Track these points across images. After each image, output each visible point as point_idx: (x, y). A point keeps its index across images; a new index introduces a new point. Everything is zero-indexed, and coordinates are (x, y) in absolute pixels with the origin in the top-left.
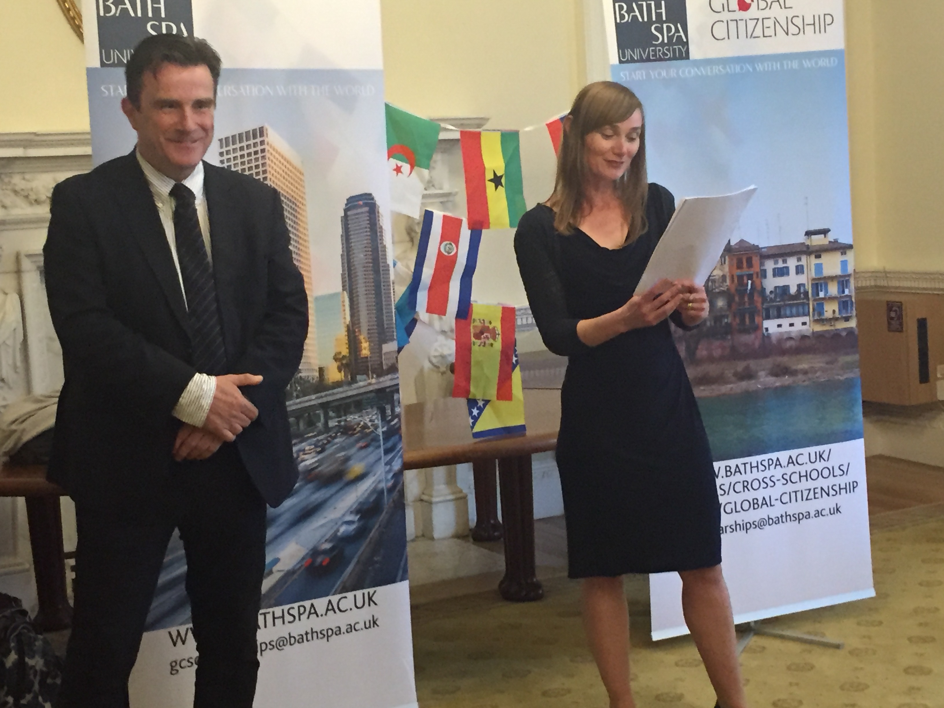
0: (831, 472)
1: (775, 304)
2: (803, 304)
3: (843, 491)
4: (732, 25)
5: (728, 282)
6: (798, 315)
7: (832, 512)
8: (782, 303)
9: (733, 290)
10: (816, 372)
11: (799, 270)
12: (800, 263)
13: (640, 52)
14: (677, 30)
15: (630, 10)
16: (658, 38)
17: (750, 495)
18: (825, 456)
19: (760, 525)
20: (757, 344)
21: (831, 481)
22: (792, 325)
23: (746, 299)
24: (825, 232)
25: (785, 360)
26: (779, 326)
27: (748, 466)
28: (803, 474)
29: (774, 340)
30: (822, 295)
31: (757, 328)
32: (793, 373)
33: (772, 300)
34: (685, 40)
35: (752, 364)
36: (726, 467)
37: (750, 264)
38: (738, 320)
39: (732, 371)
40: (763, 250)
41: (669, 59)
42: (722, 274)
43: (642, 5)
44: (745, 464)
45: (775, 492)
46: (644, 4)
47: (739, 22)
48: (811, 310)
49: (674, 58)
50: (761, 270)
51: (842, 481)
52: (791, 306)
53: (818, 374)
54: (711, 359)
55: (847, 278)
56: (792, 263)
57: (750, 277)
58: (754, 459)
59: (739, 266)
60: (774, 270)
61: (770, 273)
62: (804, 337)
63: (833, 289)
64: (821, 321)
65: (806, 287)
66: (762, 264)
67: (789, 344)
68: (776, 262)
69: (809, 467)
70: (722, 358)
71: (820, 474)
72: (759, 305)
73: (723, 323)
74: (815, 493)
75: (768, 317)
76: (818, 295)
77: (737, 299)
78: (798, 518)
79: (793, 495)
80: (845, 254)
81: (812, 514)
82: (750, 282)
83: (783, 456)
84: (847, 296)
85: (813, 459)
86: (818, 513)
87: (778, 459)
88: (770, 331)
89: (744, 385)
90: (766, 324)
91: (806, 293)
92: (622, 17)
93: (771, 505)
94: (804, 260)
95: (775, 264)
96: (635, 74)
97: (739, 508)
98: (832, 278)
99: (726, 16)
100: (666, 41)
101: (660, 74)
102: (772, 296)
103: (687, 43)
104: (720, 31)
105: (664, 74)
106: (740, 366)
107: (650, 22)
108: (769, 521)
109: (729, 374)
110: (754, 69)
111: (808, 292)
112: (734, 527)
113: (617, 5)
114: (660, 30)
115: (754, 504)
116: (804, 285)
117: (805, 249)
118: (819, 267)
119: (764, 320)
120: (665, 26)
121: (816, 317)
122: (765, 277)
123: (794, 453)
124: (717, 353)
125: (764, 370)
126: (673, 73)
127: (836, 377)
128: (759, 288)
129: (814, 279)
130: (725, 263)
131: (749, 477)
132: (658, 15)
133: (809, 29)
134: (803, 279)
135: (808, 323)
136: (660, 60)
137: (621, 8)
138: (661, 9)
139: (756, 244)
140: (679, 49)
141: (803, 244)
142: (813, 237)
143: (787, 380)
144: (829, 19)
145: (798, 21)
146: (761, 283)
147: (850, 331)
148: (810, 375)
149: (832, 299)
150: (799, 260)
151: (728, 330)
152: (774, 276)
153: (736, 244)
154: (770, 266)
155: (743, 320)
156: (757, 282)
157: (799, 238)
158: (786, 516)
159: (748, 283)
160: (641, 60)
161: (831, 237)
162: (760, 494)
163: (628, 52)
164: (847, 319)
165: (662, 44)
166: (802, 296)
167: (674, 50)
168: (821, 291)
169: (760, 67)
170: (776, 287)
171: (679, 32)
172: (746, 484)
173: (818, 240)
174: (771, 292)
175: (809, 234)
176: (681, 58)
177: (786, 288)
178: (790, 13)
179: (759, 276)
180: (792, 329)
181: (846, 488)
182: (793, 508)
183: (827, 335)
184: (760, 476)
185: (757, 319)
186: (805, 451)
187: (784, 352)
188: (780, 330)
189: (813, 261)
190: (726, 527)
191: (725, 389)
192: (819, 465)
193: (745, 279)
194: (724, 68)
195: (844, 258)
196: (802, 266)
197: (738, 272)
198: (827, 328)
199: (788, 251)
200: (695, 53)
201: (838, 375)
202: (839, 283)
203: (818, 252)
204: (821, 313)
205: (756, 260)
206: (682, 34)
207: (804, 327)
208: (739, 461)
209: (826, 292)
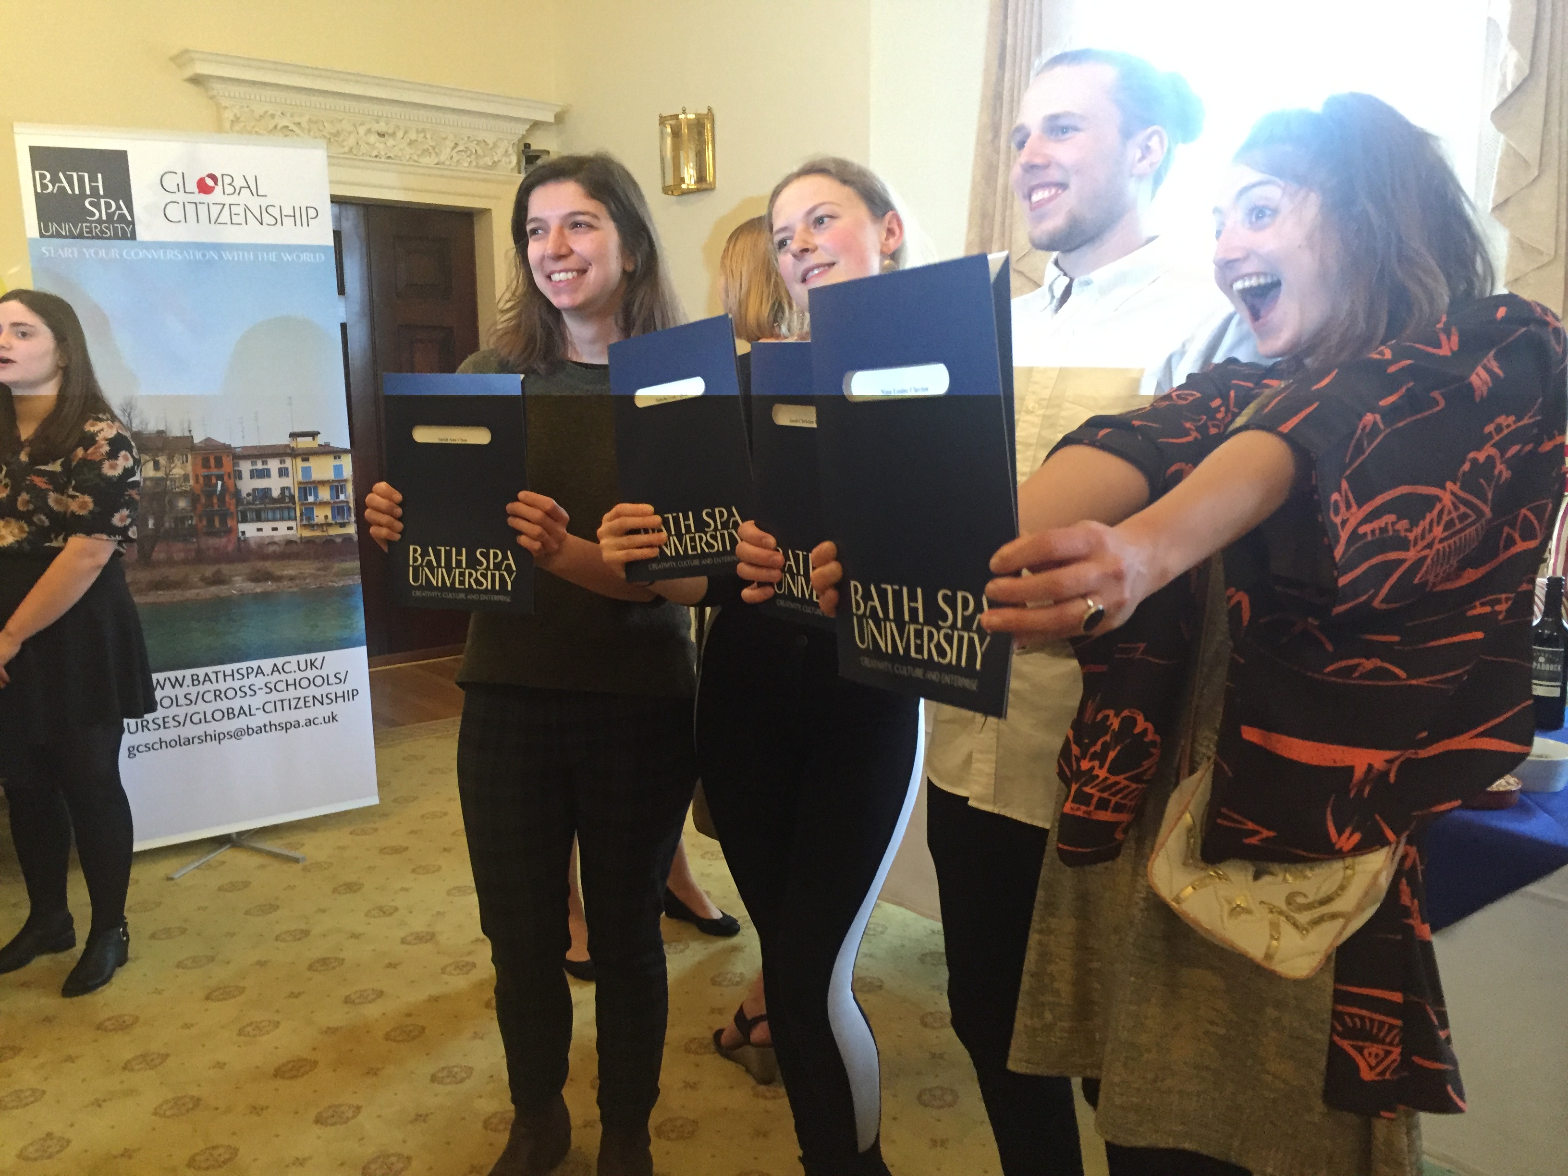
0: (326, 680)
1: (253, 507)
2: (289, 508)
3: (340, 700)
4: (190, 209)
5: (192, 482)
6: (282, 519)
7: (327, 720)
8: (263, 506)
9: (198, 489)
10: (305, 578)
11: (283, 472)
12: (282, 466)
13: (70, 228)
14: (119, 208)
15: (55, 180)
16: (93, 215)
17: (224, 705)
18: (318, 664)
19: (237, 735)
20: (230, 548)
21: (325, 689)
22: (275, 529)
23: (215, 501)
24: (314, 435)
25: (268, 565)
26: (260, 530)
27: (221, 676)
28: (291, 681)
29: (252, 543)
30: (311, 499)
31: (230, 531)
32: (278, 579)
33: (249, 503)
34: (129, 219)
35: (225, 568)
36: (192, 676)
37: (219, 463)
38: (205, 522)
39: (200, 576)
40: (237, 450)
41: (109, 238)
42: (183, 473)
43: (72, 176)
44: (216, 673)
45: (256, 702)
46: (75, 175)
47: (199, 206)
48: (298, 514)
49: (116, 237)
50: (235, 471)
51: (340, 689)
52: (273, 510)
53: (308, 581)
54: (170, 562)
55: (342, 483)
56: (274, 465)
57: (220, 477)
58: (228, 668)
59: (206, 464)
60: (252, 471)
61: (246, 474)
62: (289, 542)
63: (325, 494)
64: (312, 526)
65: (292, 491)
66: (236, 464)
67: (271, 549)
68: (254, 463)
69: (299, 675)
70: (185, 562)
71: (311, 682)
72: (232, 508)
73: (187, 524)
74: (305, 702)
75: (244, 520)
76: (306, 499)
77: (203, 500)
78: (286, 727)
79: (279, 705)
80: (339, 458)
81: (302, 723)
82: (220, 483)
83: (267, 664)
84: (342, 502)
85: (303, 667)
86: (310, 722)
87: (259, 667)
88: (247, 535)
89: (214, 590)
90: (242, 527)
91: (292, 497)
92: (44, 186)
93: (251, 715)
94: (288, 463)
95: (252, 465)
96: (63, 251)
97: (209, 718)
98: (323, 483)
99: (181, 197)
100: (104, 218)
101: (96, 253)
102: (251, 498)
103: (132, 223)
104: (175, 212)
105: (102, 253)
106: (209, 571)
107: (83, 195)
108: (248, 731)
109: (195, 578)
110: (221, 257)
111: (294, 497)
112: (204, 738)
113: (37, 173)
114: (97, 206)
115: (228, 714)
116: (288, 488)
117: (289, 451)
118: (307, 471)
119: (238, 522)
120: (102, 201)
121: (304, 522)
122: (240, 478)
123: (279, 661)
124: (179, 556)
125: (239, 575)
126: (114, 253)
127: (330, 584)
128: (232, 490)
129: (300, 483)
130: (187, 461)
131: (222, 686)
132: (94, 190)
133: (289, 221)
134: (287, 482)
135: (295, 528)
136: (97, 237)
137: (43, 177)
138: (97, 182)
139: (227, 443)
140: (122, 228)
141: (288, 446)
142: (299, 439)
143: (270, 586)
144: (312, 213)
145: (275, 212)
146: (235, 485)
147: (347, 538)
148: (298, 582)
149: (324, 504)
150: (282, 462)
151: (193, 532)
152: (252, 477)
153: (201, 442)
154: (246, 467)
155: (211, 522)
156: (230, 483)
157: (285, 440)
158: (271, 726)
159: (217, 484)
160: (72, 236)
161: (321, 440)
162: (236, 704)
163: (53, 227)
164: (343, 525)
165: (100, 221)
166: (287, 500)
167: (115, 229)
168: (310, 495)
169: (227, 256)
170: (254, 490)
171: (121, 209)
172: (218, 693)
173: (304, 443)
174: (248, 495)
175: (293, 435)
176: (124, 237)
177: (267, 492)
178: (264, 202)
179: (232, 476)
180: (275, 533)
181: (344, 696)
182: (278, 717)
183: (318, 541)
184: (237, 685)
185: (230, 523)
186: (294, 659)
187: (265, 557)
188: (260, 534)
189: (300, 464)
190: (193, 738)
191: (190, 594)
192: (311, 674)
193: (214, 481)
194: (182, 253)
195: (337, 462)
196: (287, 469)
197: (205, 472)
198: (317, 533)
199: (270, 452)
200: (142, 233)
201: (332, 581)
202: (331, 488)
203: (306, 455)
204: (310, 518)
205: (227, 461)
206: (125, 211)
207: (290, 532)
208: (210, 670)
209: (316, 496)
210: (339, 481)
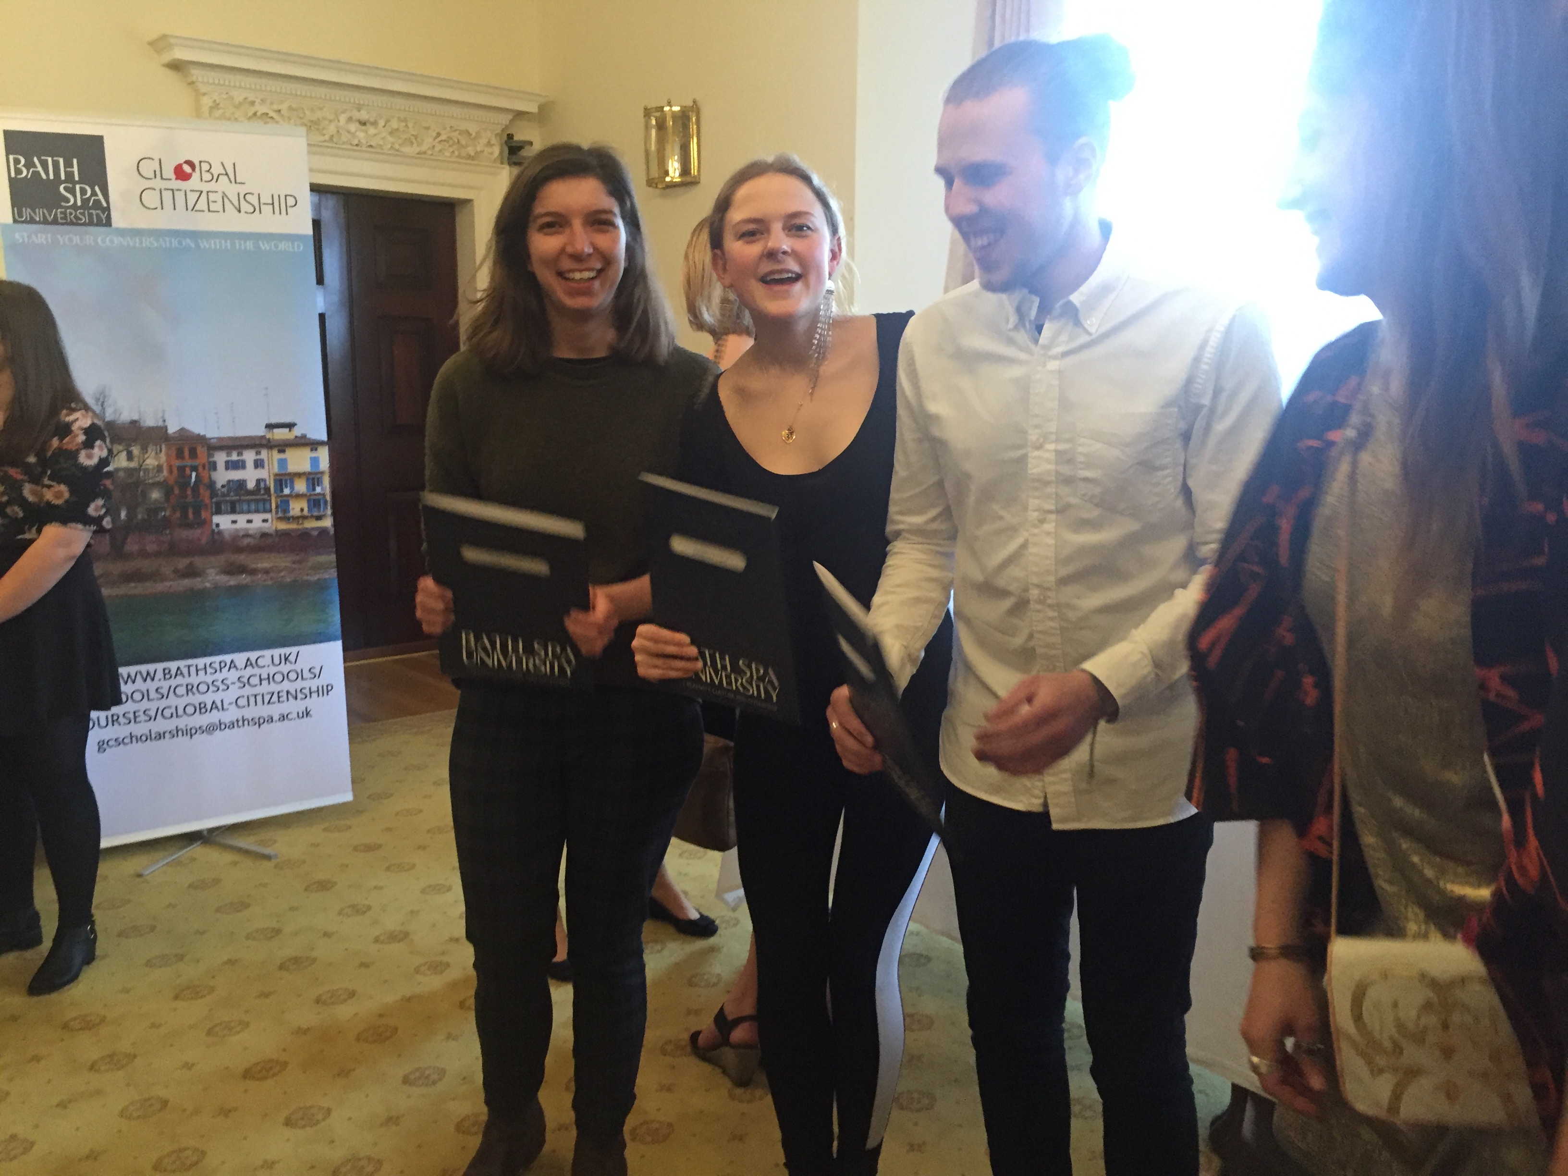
0: (300, 675)
1: (228, 498)
2: (264, 501)
3: (314, 695)
4: (167, 196)
5: (165, 473)
6: (257, 511)
7: (301, 715)
8: (238, 498)
9: (171, 481)
10: (281, 571)
11: (258, 464)
12: (258, 457)
13: (43, 213)
14: (94, 193)
15: (29, 165)
16: (68, 201)
17: (196, 699)
18: (292, 658)
19: (210, 729)
20: (204, 540)
21: (299, 684)
22: (249, 521)
23: (189, 492)
24: (290, 426)
25: (241, 558)
26: (234, 522)
27: (193, 669)
28: (264, 676)
29: (227, 535)
30: (287, 491)
31: (204, 523)
32: (253, 572)
33: (224, 495)
34: (105, 205)
35: (198, 561)
36: (164, 670)
37: (193, 453)
38: (178, 514)
39: (173, 569)
40: (212, 441)
41: (84, 224)
42: (156, 463)
43: (47, 161)
44: (189, 667)
45: (229, 697)
46: (50, 160)
47: (175, 192)
48: (274, 506)
49: (91, 223)
50: (210, 463)
51: (314, 684)
52: (249, 502)
53: (282, 574)
54: (144, 554)
55: (319, 476)
56: (249, 456)
57: (194, 468)
58: (201, 662)
59: (180, 454)
60: (227, 462)
61: (221, 466)
62: (264, 535)
63: (301, 486)
64: (286, 519)
65: (268, 483)
66: (210, 455)
67: (246, 541)
68: (229, 455)
69: (273, 670)
70: (157, 554)
71: (285, 677)
72: (207, 500)
73: (159, 517)
74: (279, 697)
75: (219, 512)
76: (282, 491)
77: (177, 491)
78: (259, 722)
79: (252, 700)
80: (316, 449)
81: (276, 718)
82: (194, 475)
83: (240, 658)
84: (319, 494)
85: (277, 661)
86: (283, 718)
87: (232, 661)
88: (222, 527)
89: (187, 583)
90: (216, 519)
91: (267, 490)
92: (18, 171)
93: (223, 709)
94: (264, 454)
95: (228, 456)
96: (37, 237)
97: (180, 712)
98: (299, 475)
99: (158, 183)
100: (79, 203)
101: (70, 240)
102: (225, 490)
103: (108, 209)
104: (151, 199)
105: (76, 239)
106: (182, 563)
107: (57, 180)
108: (221, 726)
109: (167, 570)
110: (197, 246)
111: (269, 489)
112: (175, 732)
113: (11, 157)
114: (72, 192)
115: (200, 709)
116: (264, 480)
117: (264, 442)
118: (283, 463)
119: (213, 514)
120: (78, 187)
121: (280, 515)
122: (215, 469)
123: (253, 655)
124: (151, 548)
125: (213, 567)
126: (89, 240)
127: (305, 578)
128: (206, 481)
129: (276, 475)
130: (161, 451)
131: (194, 680)
132: (69, 175)
133: (267, 209)
134: (263, 474)
135: (270, 521)
136: (72, 223)
137: (17, 161)
138: (73, 167)
139: (202, 433)
140: (97, 215)
141: (263, 437)
142: (276, 431)
143: (244, 579)
144: (290, 201)
145: (253, 200)
146: (210, 476)
147: (323, 531)
148: (272, 574)
149: (298, 496)
150: (258, 453)
151: (166, 523)
152: (227, 468)
153: (174, 433)
154: (221, 458)
155: (185, 515)
156: (205, 474)
157: (260, 431)
158: (243, 721)
159: (191, 475)
160: (45, 222)
161: (297, 432)
162: (208, 699)
163: (27, 212)
164: (319, 518)
165: (74, 207)
166: (262, 492)
167: (90, 215)
168: (286, 487)
169: (204, 244)
170: (229, 482)
171: (97, 195)
172: (190, 687)
173: (280, 434)
174: (223, 486)
175: (270, 427)
176: (99, 224)
177: (241, 484)
178: (243, 190)
179: (207, 467)
180: (249, 526)
181: (318, 691)
182: (251, 712)
183: (293, 534)
184: (209, 679)
185: (204, 515)
186: (268, 653)
187: (239, 550)
188: (234, 526)
189: (276, 455)
190: (164, 733)
191: (160, 587)
192: (285, 668)
193: (188, 471)
194: (157, 241)
195: (314, 454)
196: (262, 461)
197: (178, 463)
198: (293, 526)
199: (245, 443)
200: (118, 220)
201: (307, 575)
202: (308, 479)
203: (282, 446)
204: (286, 510)
205: (201, 451)
206: (101, 197)
207: (266, 525)
208: (182, 664)
209: (292, 488)
210: (316, 473)
